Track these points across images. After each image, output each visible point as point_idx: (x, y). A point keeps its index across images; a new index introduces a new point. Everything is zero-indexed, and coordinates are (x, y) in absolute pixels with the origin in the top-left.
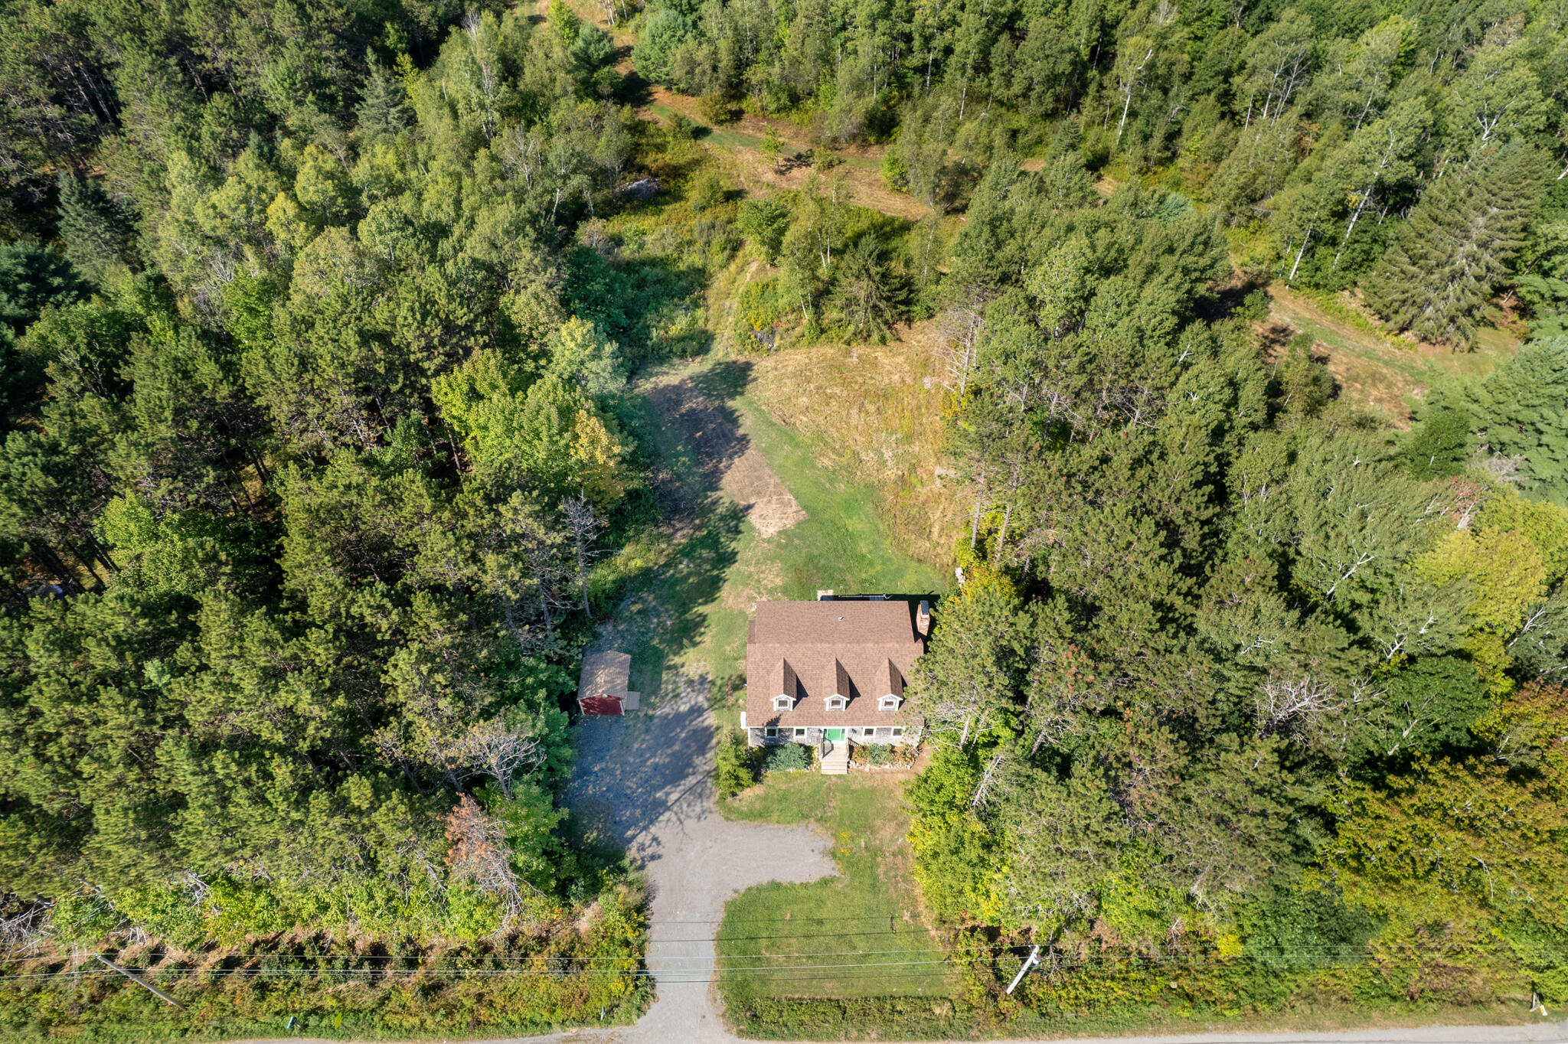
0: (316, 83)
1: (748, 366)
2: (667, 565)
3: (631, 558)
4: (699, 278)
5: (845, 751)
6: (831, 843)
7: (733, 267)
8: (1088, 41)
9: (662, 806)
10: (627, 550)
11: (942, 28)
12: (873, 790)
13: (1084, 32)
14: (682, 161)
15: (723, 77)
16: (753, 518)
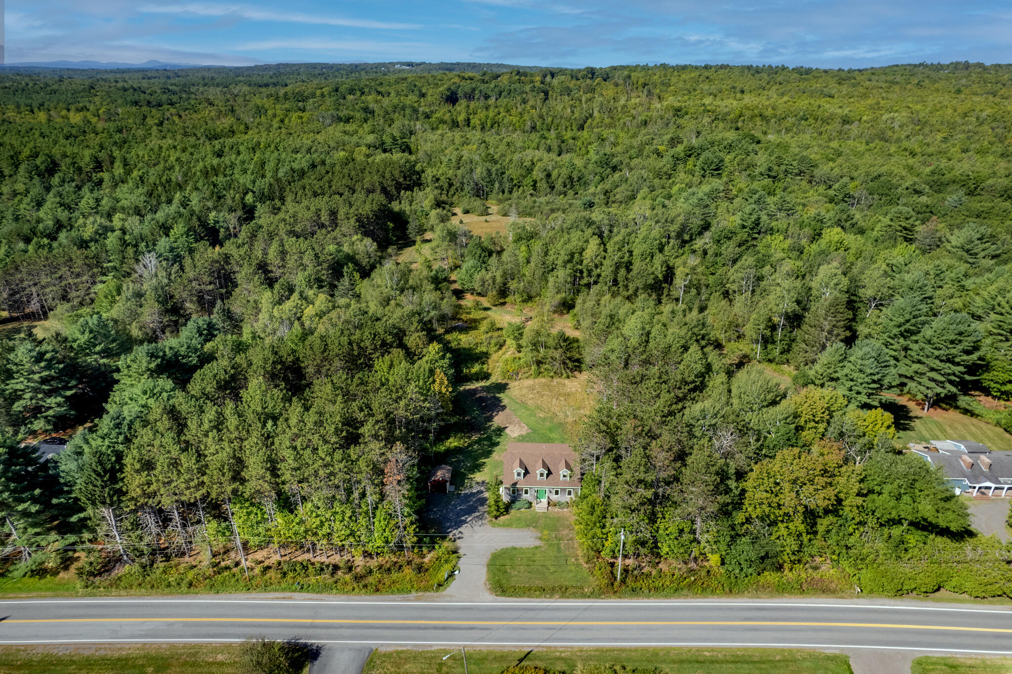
0: (319, 280)
1: (507, 384)
2: (468, 447)
3: (453, 443)
4: (486, 355)
5: (546, 503)
6: (539, 535)
7: (500, 352)
8: (662, 272)
9: (465, 522)
10: (451, 440)
11: (596, 267)
12: (559, 518)
13: (659, 268)
14: (478, 317)
15: (497, 287)
16: (507, 431)
